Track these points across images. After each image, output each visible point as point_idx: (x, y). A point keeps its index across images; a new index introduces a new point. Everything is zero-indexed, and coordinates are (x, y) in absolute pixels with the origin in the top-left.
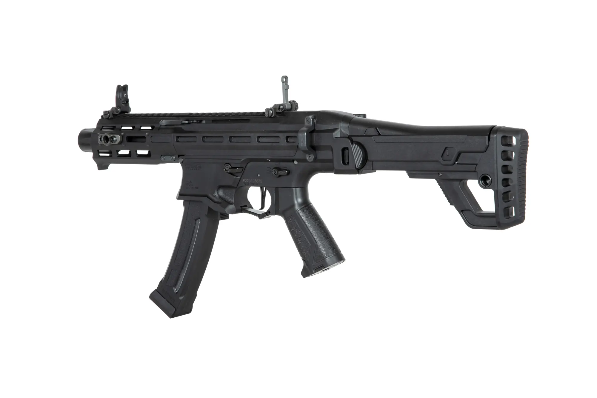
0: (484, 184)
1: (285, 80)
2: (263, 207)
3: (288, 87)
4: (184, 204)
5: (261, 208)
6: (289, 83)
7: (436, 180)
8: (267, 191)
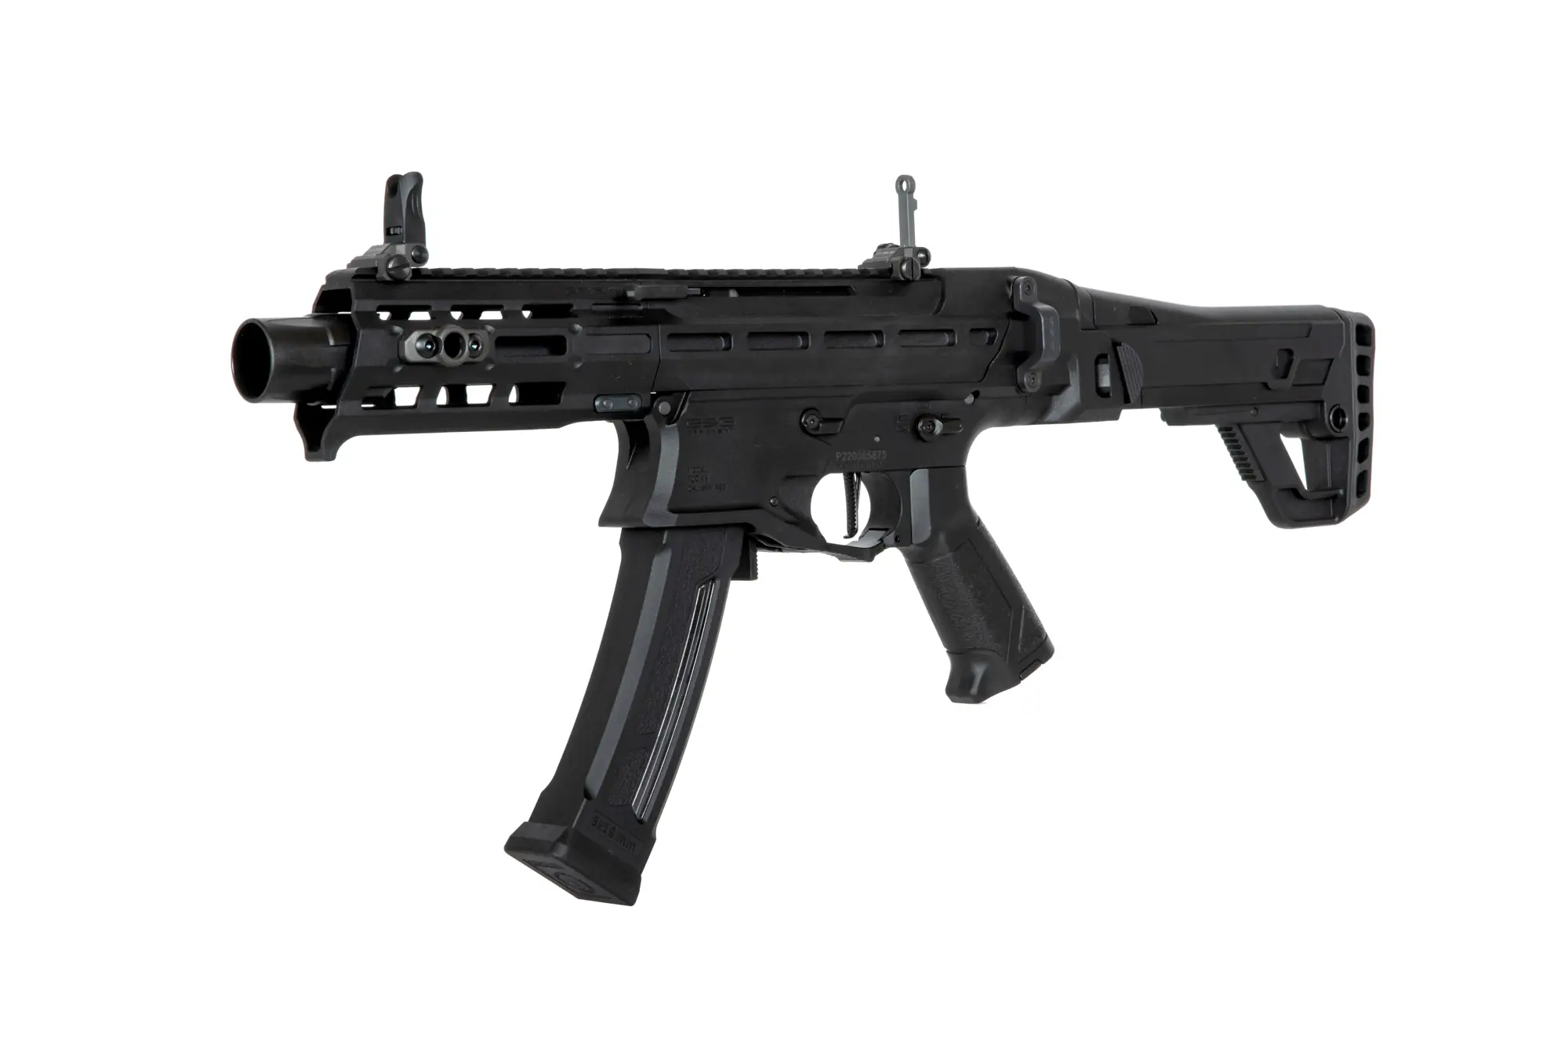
0: (1332, 424)
1: (906, 190)
2: (852, 531)
3: (914, 205)
4: (623, 543)
5: (846, 534)
6: (916, 196)
7: (1216, 426)
8: (862, 484)
